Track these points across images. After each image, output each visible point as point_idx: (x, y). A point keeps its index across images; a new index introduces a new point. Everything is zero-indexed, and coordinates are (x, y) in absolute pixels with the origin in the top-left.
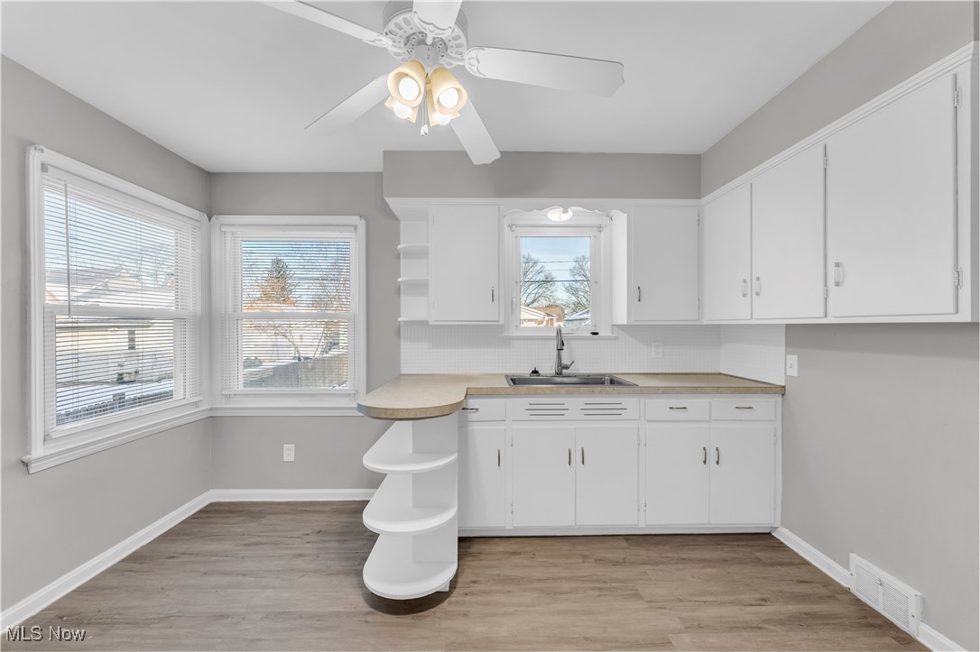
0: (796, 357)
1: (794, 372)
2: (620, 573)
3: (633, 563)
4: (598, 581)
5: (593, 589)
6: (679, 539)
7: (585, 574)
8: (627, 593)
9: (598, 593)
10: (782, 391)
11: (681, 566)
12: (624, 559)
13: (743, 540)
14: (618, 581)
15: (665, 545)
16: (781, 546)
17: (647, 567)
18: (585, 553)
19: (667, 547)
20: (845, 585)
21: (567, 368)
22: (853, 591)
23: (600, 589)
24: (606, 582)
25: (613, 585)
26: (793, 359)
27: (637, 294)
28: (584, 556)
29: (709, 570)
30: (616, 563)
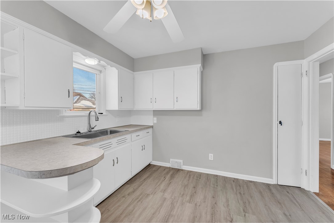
0: (156, 118)
1: (155, 122)
2: (138, 193)
3: (137, 189)
4: (136, 199)
5: (138, 202)
6: (138, 176)
7: (131, 201)
8: (145, 196)
9: (140, 202)
10: (152, 127)
11: (146, 181)
12: (134, 189)
13: (148, 168)
14: (140, 195)
15: (137, 179)
16: (154, 166)
17: (141, 187)
18: (123, 195)
19: (138, 179)
20: (169, 167)
21: (93, 128)
22: (171, 167)
23: (139, 201)
24: (138, 198)
25: (140, 197)
26: (155, 119)
27: (121, 100)
28: (123, 197)
29: (151, 178)
30: (134, 192)
